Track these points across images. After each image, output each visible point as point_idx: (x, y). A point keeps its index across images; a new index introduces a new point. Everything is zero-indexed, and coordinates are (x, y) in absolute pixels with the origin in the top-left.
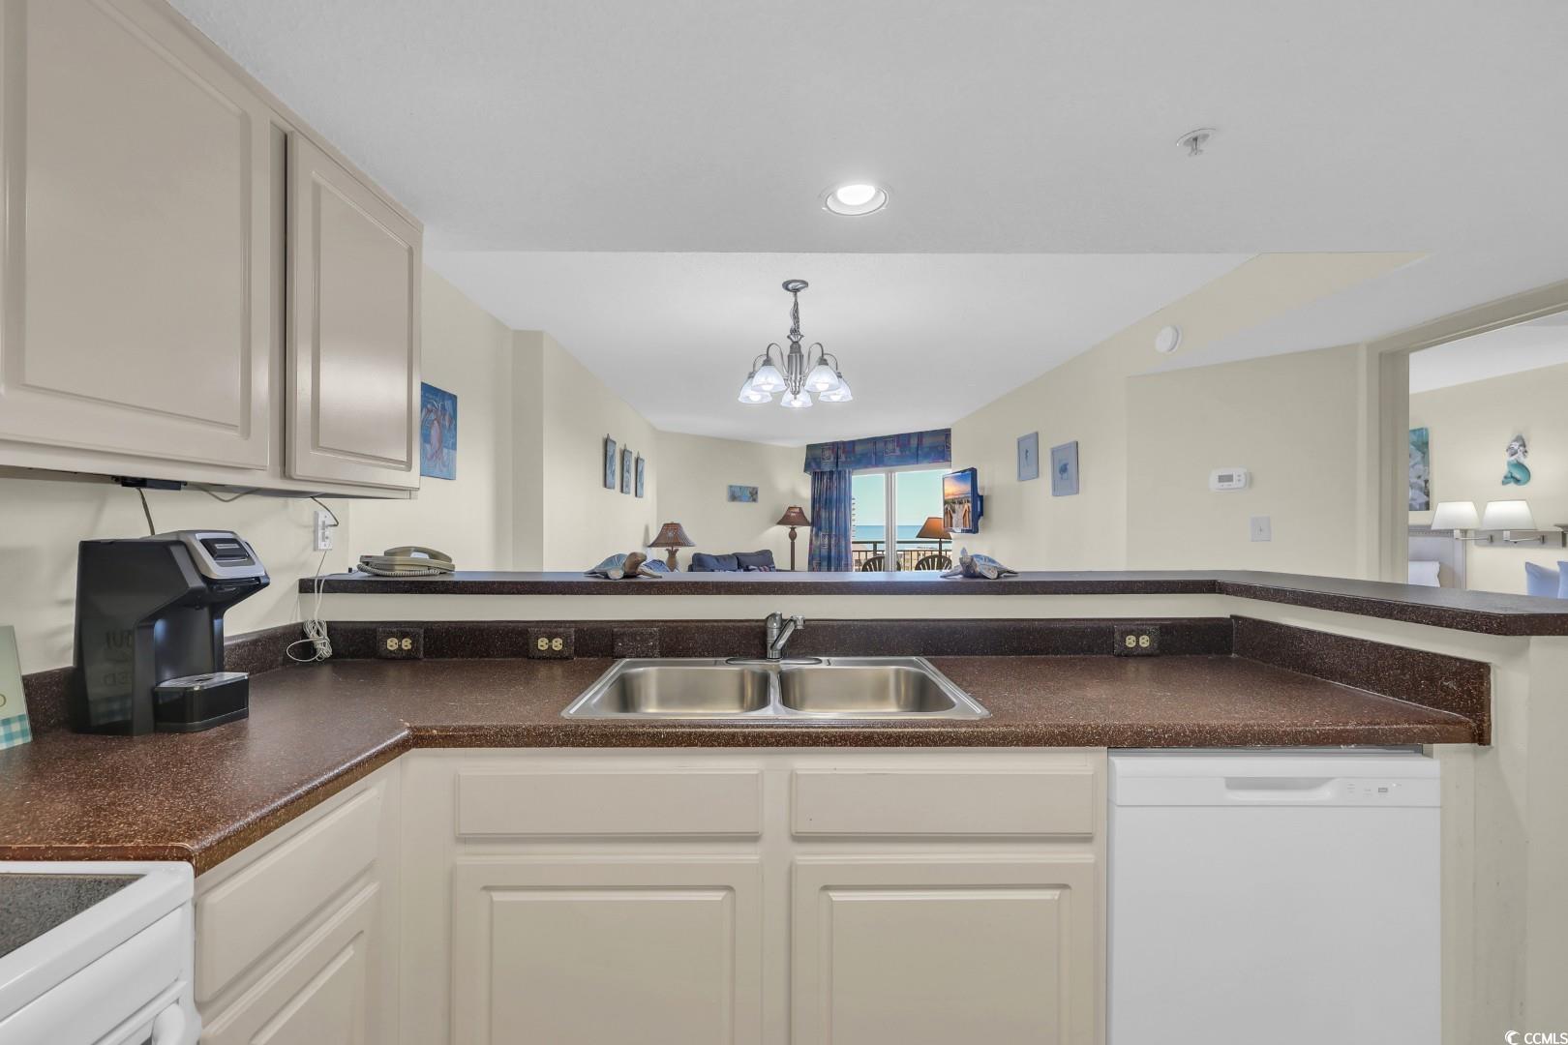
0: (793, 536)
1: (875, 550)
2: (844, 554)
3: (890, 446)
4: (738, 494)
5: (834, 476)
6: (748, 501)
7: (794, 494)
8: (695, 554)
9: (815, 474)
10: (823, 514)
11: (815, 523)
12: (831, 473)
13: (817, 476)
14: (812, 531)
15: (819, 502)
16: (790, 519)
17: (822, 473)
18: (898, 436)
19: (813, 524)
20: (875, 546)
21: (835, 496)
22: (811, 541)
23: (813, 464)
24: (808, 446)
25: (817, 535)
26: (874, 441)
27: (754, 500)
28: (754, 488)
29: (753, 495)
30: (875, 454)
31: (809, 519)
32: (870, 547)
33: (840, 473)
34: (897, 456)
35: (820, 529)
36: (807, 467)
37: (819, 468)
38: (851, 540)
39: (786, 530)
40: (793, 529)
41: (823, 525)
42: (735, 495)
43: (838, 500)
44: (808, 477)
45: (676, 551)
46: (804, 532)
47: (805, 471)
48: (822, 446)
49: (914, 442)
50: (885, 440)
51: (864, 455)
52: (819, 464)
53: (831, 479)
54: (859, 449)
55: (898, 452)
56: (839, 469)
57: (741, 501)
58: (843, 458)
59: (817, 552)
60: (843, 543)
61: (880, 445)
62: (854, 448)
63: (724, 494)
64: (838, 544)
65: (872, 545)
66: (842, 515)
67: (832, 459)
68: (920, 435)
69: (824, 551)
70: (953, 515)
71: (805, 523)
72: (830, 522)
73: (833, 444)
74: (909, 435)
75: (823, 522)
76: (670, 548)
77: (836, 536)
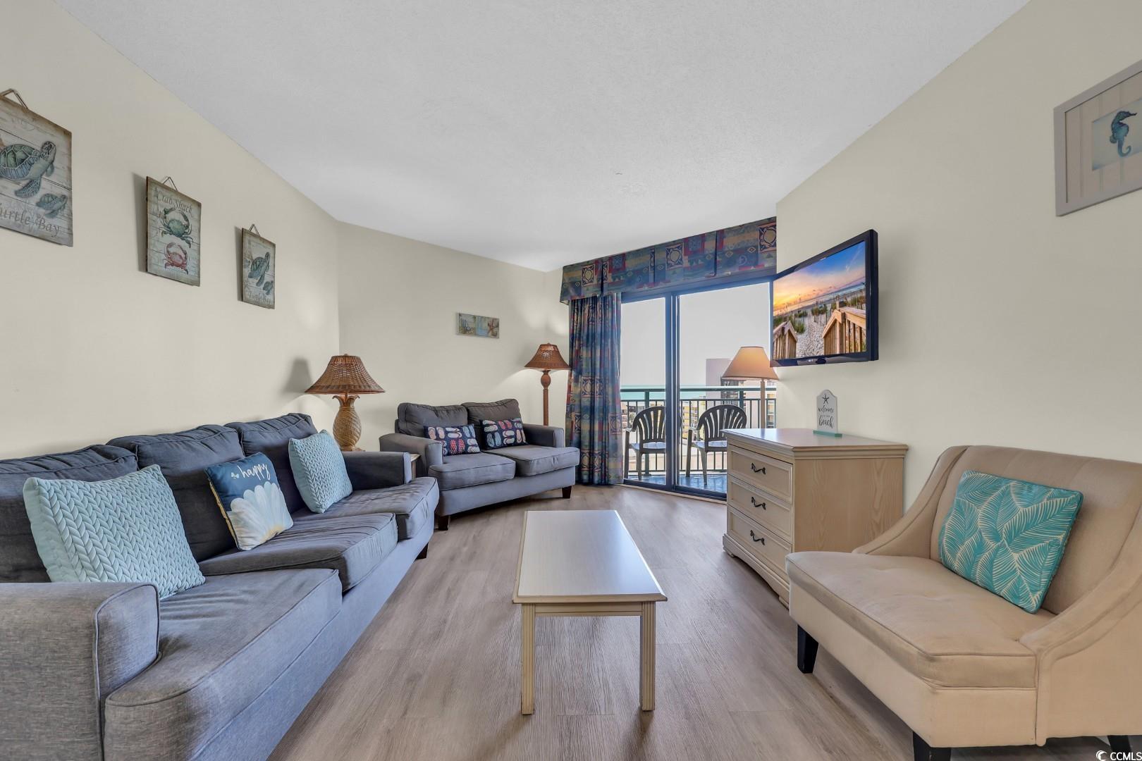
0: (546, 382)
1: (647, 400)
2: (611, 404)
3: (675, 256)
4: (471, 325)
5: (599, 304)
6: (487, 336)
7: (548, 329)
8: (401, 405)
9: (574, 302)
10: (585, 353)
11: (574, 365)
12: (595, 299)
13: (577, 306)
14: (570, 375)
15: (579, 340)
16: (543, 360)
17: (583, 301)
18: (686, 240)
19: (571, 366)
20: (647, 395)
21: (599, 330)
22: (570, 387)
23: (572, 292)
24: (565, 268)
25: (576, 380)
26: (652, 250)
27: (495, 335)
28: (494, 320)
29: (493, 328)
30: (654, 268)
31: (567, 361)
32: (642, 396)
33: (605, 299)
34: (685, 269)
35: (580, 373)
36: (564, 294)
37: (579, 295)
38: (621, 388)
39: (537, 374)
40: (546, 373)
41: (584, 367)
42: (466, 327)
43: (604, 335)
44: (566, 309)
45: (352, 399)
46: (560, 377)
47: (561, 300)
48: (583, 266)
49: (710, 246)
50: (667, 247)
51: (638, 272)
52: (578, 289)
53: (594, 308)
54: (630, 264)
55: (686, 263)
56: (605, 293)
57: (476, 334)
58: (609, 279)
59: (577, 403)
60: (610, 390)
61: (661, 256)
62: (624, 265)
63: (452, 325)
64: (603, 392)
65: (644, 393)
66: (608, 354)
67: (595, 282)
68: (720, 235)
69: (586, 401)
70: (799, 337)
71: (562, 365)
72: (593, 365)
73: (597, 261)
74: (702, 237)
75: (584, 363)
76: (343, 396)
77: (600, 381)
